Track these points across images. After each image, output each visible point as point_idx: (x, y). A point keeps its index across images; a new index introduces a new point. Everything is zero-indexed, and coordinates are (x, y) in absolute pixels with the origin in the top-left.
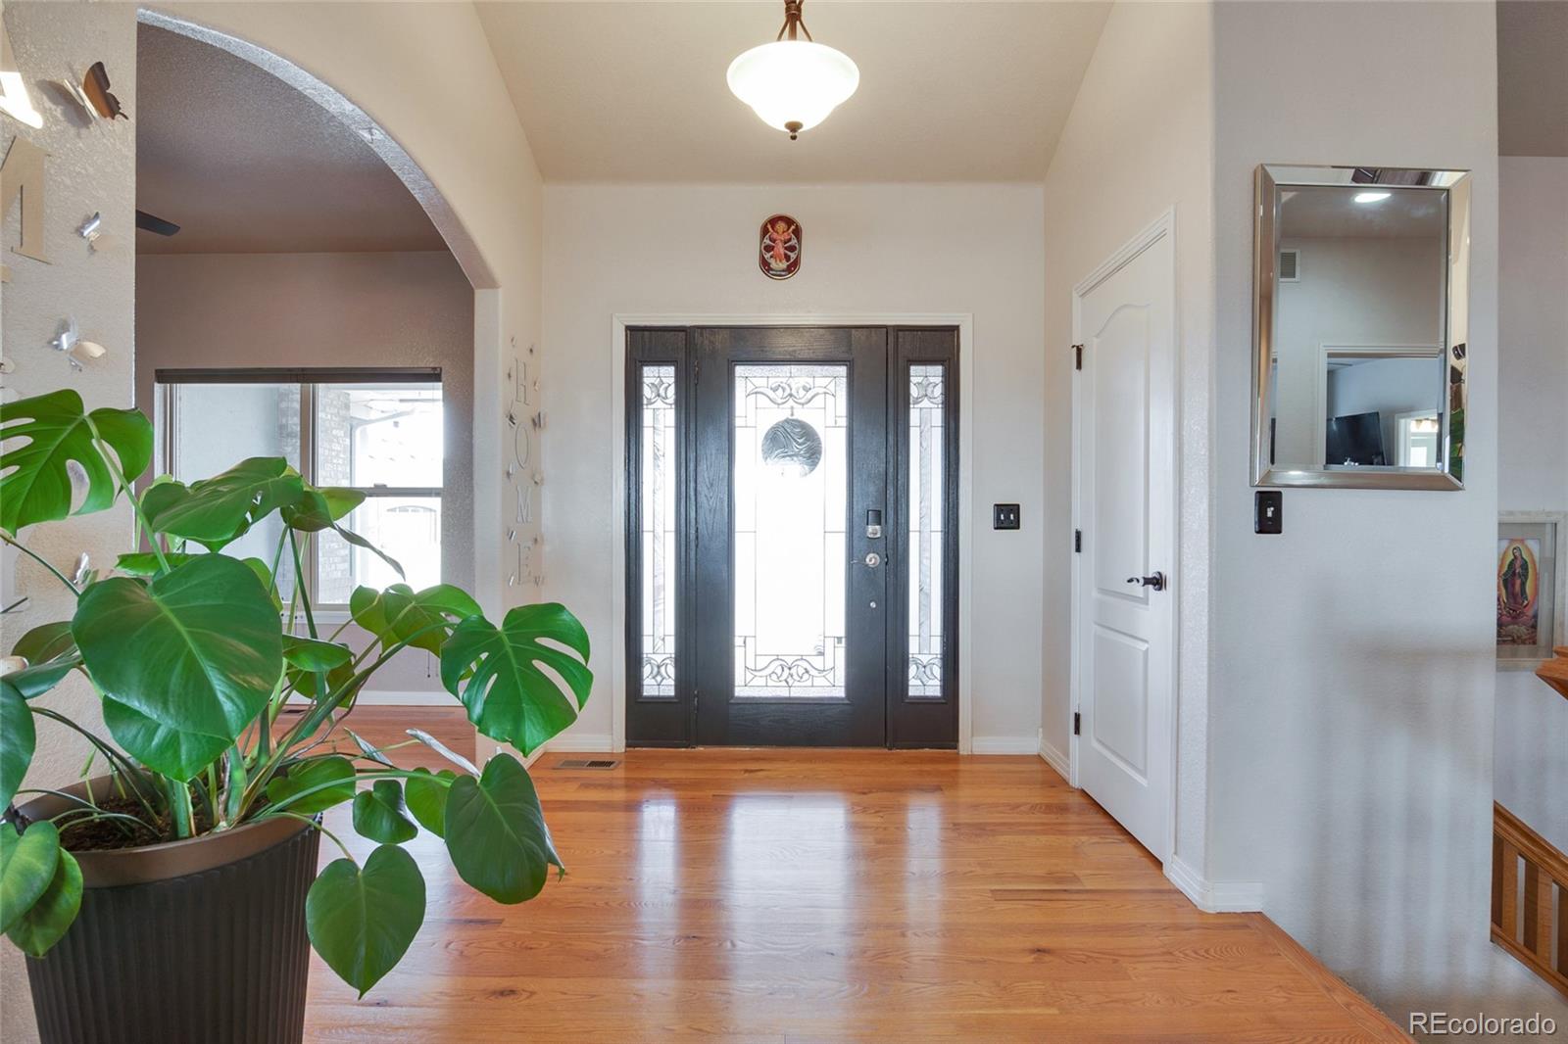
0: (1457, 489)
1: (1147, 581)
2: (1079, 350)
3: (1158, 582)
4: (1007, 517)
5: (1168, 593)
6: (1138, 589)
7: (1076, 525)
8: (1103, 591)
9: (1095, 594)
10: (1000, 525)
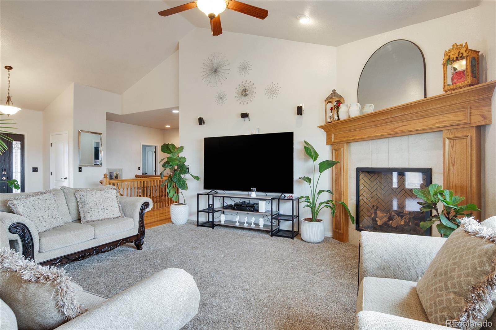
0: (101, 167)
1: (64, 178)
2: (51, 144)
3: (66, 178)
4: (35, 170)
5: (67, 180)
6: (63, 180)
7: (51, 171)
8: (56, 181)
9: (55, 181)
10: (33, 171)
